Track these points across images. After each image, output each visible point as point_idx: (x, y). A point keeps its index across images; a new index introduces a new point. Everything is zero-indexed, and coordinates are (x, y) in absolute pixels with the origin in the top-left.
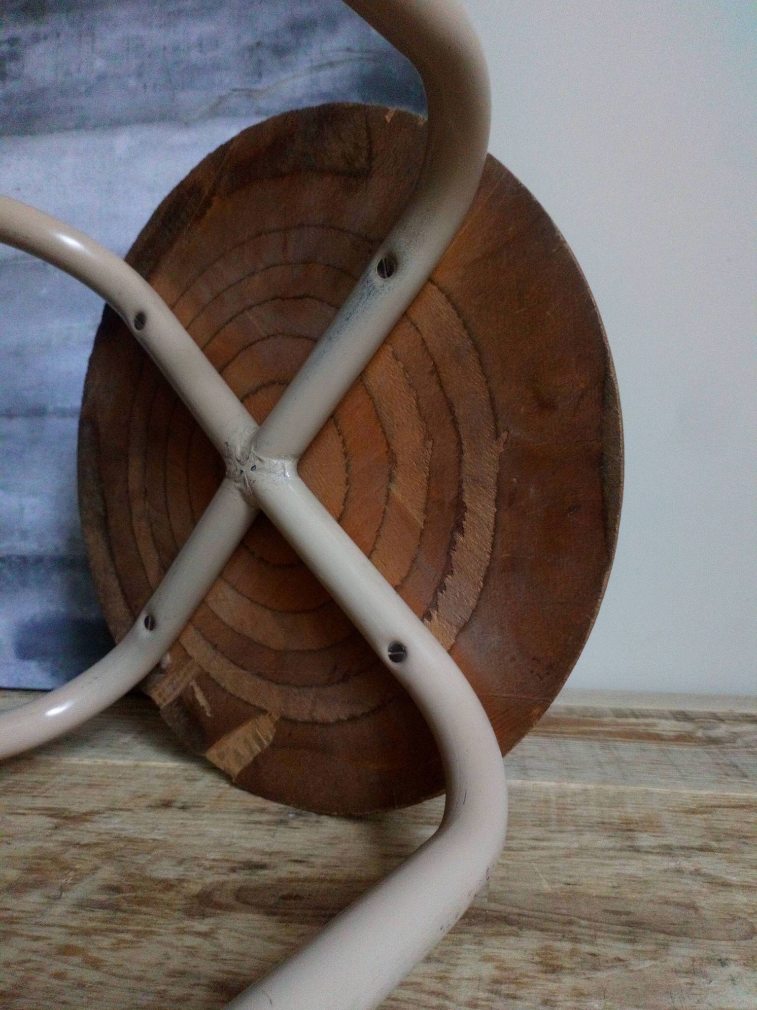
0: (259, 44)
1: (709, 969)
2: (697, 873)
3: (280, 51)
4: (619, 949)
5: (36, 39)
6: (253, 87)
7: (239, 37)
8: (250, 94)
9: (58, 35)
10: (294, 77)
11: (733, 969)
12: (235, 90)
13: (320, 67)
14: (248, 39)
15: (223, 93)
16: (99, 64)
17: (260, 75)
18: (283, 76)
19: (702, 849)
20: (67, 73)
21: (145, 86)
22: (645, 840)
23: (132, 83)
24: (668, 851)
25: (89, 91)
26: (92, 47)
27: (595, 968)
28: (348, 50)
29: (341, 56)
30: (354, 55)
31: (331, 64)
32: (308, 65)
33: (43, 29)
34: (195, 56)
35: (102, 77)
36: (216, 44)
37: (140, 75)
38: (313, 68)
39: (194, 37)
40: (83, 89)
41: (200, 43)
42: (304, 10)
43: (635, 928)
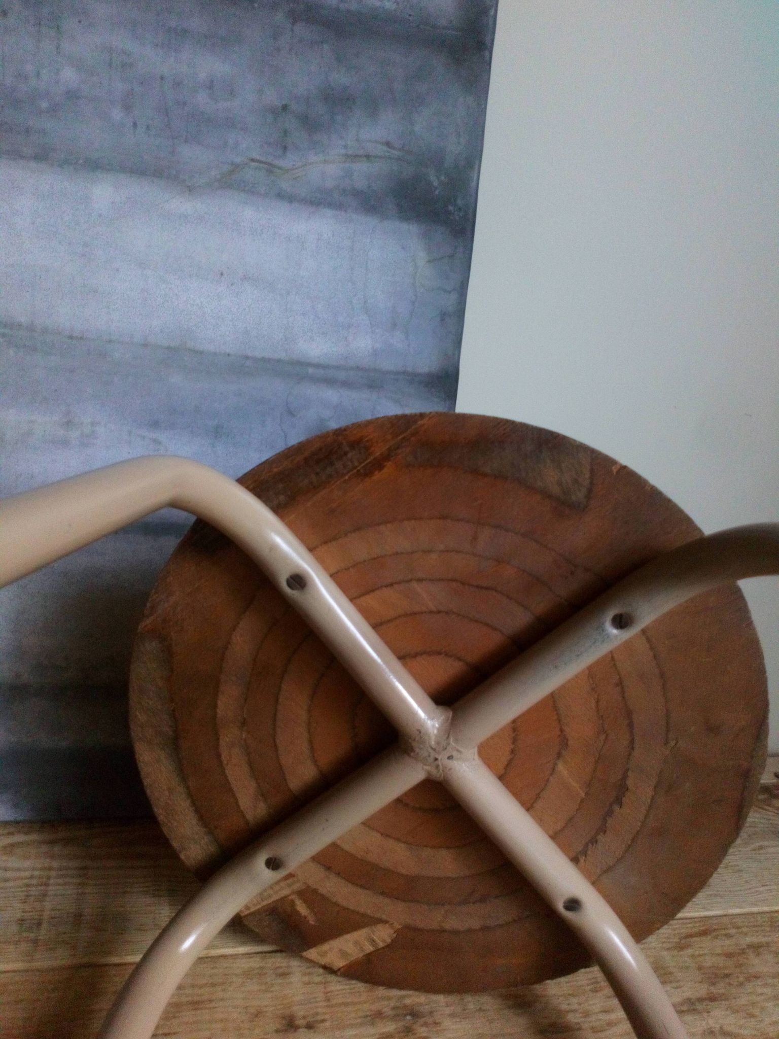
0: (285, 108)
3: (311, 125)
6: (276, 162)
7: (260, 91)
8: (270, 169)
10: (325, 162)
12: (253, 160)
13: (355, 157)
14: (272, 97)
15: (238, 160)
16: (69, 75)
17: (285, 148)
18: (312, 158)
20: (20, 76)
21: (135, 125)
23: (117, 114)
24: (692, 1006)
25: (54, 109)
26: (58, 47)
28: (388, 144)
29: (381, 150)
30: (394, 153)
31: (368, 157)
32: (340, 151)
34: (202, 99)
35: (72, 95)
36: (232, 93)
37: (127, 108)
38: (347, 156)
39: (202, 76)
40: (44, 105)
41: (210, 86)
42: (341, 78)
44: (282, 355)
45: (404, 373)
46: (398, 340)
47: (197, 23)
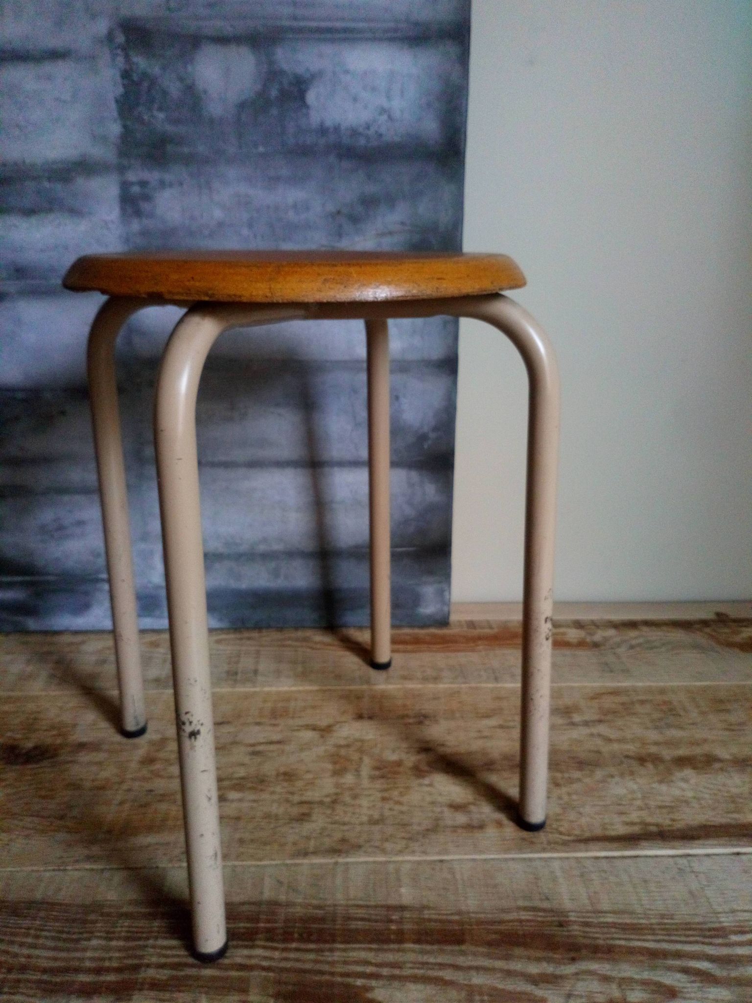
0: (339, 212)
1: (609, 780)
2: (599, 735)
3: (355, 220)
4: (577, 774)
5: (162, 184)
6: (336, 244)
7: (323, 205)
9: (181, 184)
10: (366, 238)
11: (617, 779)
12: (322, 245)
13: (383, 235)
14: (331, 207)
15: (314, 246)
16: (218, 214)
17: (340, 236)
18: (357, 239)
19: (600, 721)
20: (192, 218)
21: (255, 236)
22: (577, 718)
23: (245, 232)
24: (586, 724)
25: (212, 235)
26: (211, 198)
27: (571, 783)
28: (402, 223)
29: (397, 227)
30: (406, 228)
31: (391, 233)
32: (374, 232)
33: (168, 177)
34: (291, 215)
35: (220, 225)
36: (308, 209)
37: (250, 226)
38: (378, 234)
39: (290, 201)
40: (206, 232)
41: (295, 206)
42: (371, 189)
43: (581, 764)
44: (347, 358)
45: (423, 361)
46: (417, 341)
47: (285, 172)
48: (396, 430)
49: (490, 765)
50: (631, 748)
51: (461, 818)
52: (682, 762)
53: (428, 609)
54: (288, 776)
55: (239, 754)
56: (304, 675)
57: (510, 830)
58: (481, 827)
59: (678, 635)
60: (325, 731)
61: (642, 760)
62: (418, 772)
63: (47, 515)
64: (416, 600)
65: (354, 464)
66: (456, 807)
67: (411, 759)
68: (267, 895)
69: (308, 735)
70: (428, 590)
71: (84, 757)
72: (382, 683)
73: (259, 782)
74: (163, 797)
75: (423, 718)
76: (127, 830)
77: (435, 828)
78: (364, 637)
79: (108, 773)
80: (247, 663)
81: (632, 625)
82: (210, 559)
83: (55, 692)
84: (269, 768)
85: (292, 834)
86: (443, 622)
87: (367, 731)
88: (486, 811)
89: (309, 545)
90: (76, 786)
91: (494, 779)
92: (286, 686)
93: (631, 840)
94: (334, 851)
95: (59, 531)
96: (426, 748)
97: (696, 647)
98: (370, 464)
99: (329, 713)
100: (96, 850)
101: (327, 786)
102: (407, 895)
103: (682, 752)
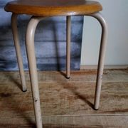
1: (109, 100)
2: (107, 91)
11: (111, 100)
27: (103, 101)
43: (104, 97)
44: (62, 20)
45: (77, 21)
48: (72, 35)
49: (88, 97)
50: (113, 94)
51: (83, 108)
52: (122, 97)
53: (76, 67)
54: (52, 99)
55: (44, 95)
56: (54, 80)
57: (92, 110)
58: (87, 109)
59: (121, 72)
60: (58, 91)
61: (115, 96)
62: (75, 99)
63: (6, 50)
64: (74, 65)
65: (64, 41)
66: (83, 105)
67: (74, 96)
68: (50, 123)
69: (55, 91)
70: (76, 64)
71: (16, 96)
72: (69, 81)
73: (47, 100)
74: (30, 103)
75: (76, 88)
76: (24, 110)
77: (79, 110)
78: (65, 72)
79: (20, 99)
80: (44, 77)
81: (112, 70)
82: (37, 58)
83: (10, 83)
84: (49, 98)
85: (54, 111)
86: (79, 70)
87: (66, 91)
88: (88, 106)
89: (55, 56)
90: (15, 101)
91: (89, 100)
92: (51, 82)
93: (113, 112)
94: (61, 114)
95: (9, 53)
96: (77, 94)
97: (124, 74)
98: (67, 41)
99: (59, 87)
100: (19, 114)
101: (59, 101)
102: (74, 123)
103: (122, 95)
